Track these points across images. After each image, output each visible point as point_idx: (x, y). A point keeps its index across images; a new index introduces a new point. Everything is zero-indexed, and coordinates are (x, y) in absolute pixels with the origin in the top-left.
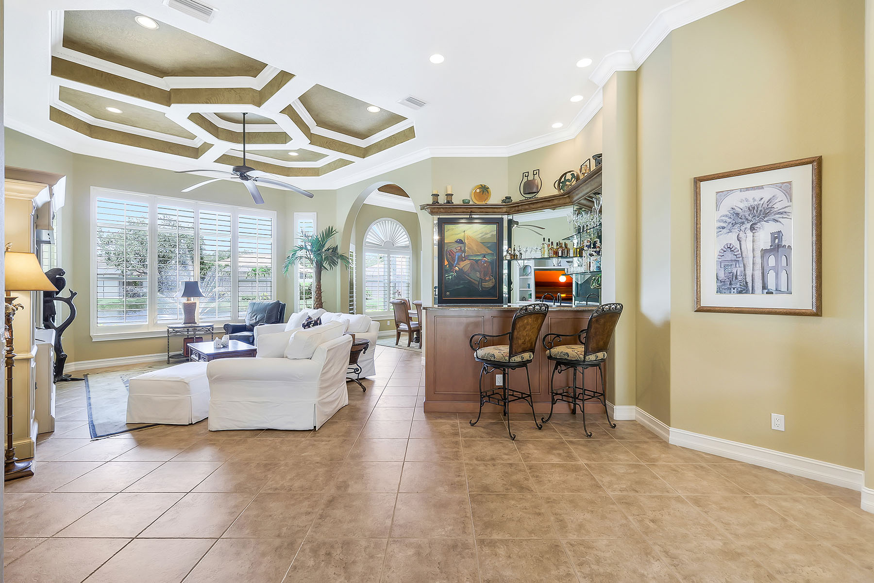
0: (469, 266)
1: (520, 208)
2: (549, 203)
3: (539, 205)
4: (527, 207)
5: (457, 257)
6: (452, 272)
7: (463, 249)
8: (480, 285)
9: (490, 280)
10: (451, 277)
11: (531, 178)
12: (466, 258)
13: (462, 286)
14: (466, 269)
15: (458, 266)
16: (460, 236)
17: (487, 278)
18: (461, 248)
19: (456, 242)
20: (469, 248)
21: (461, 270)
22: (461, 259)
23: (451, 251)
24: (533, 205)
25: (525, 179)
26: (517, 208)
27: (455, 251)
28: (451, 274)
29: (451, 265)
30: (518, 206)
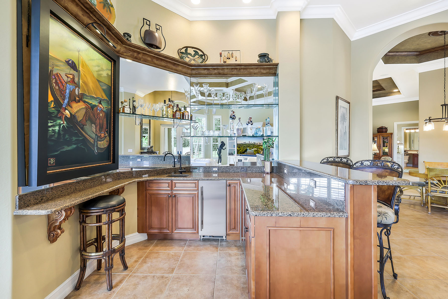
0: (83, 112)
1: (140, 56)
2: (173, 66)
3: (163, 63)
4: (149, 59)
5: (68, 91)
6: (60, 118)
7: (76, 80)
8: (96, 144)
9: (105, 137)
10: (57, 128)
11: (153, 29)
12: (81, 98)
13: (74, 146)
14: (80, 117)
15: (69, 108)
16: (73, 56)
17: (103, 135)
18: (73, 78)
19: (67, 62)
20: (84, 82)
21: (73, 116)
22: (73, 99)
23: (58, 76)
24: (157, 60)
25: (146, 28)
26: (135, 54)
27: (65, 78)
28: (59, 121)
29: (58, 104)
30: (139, 53)
